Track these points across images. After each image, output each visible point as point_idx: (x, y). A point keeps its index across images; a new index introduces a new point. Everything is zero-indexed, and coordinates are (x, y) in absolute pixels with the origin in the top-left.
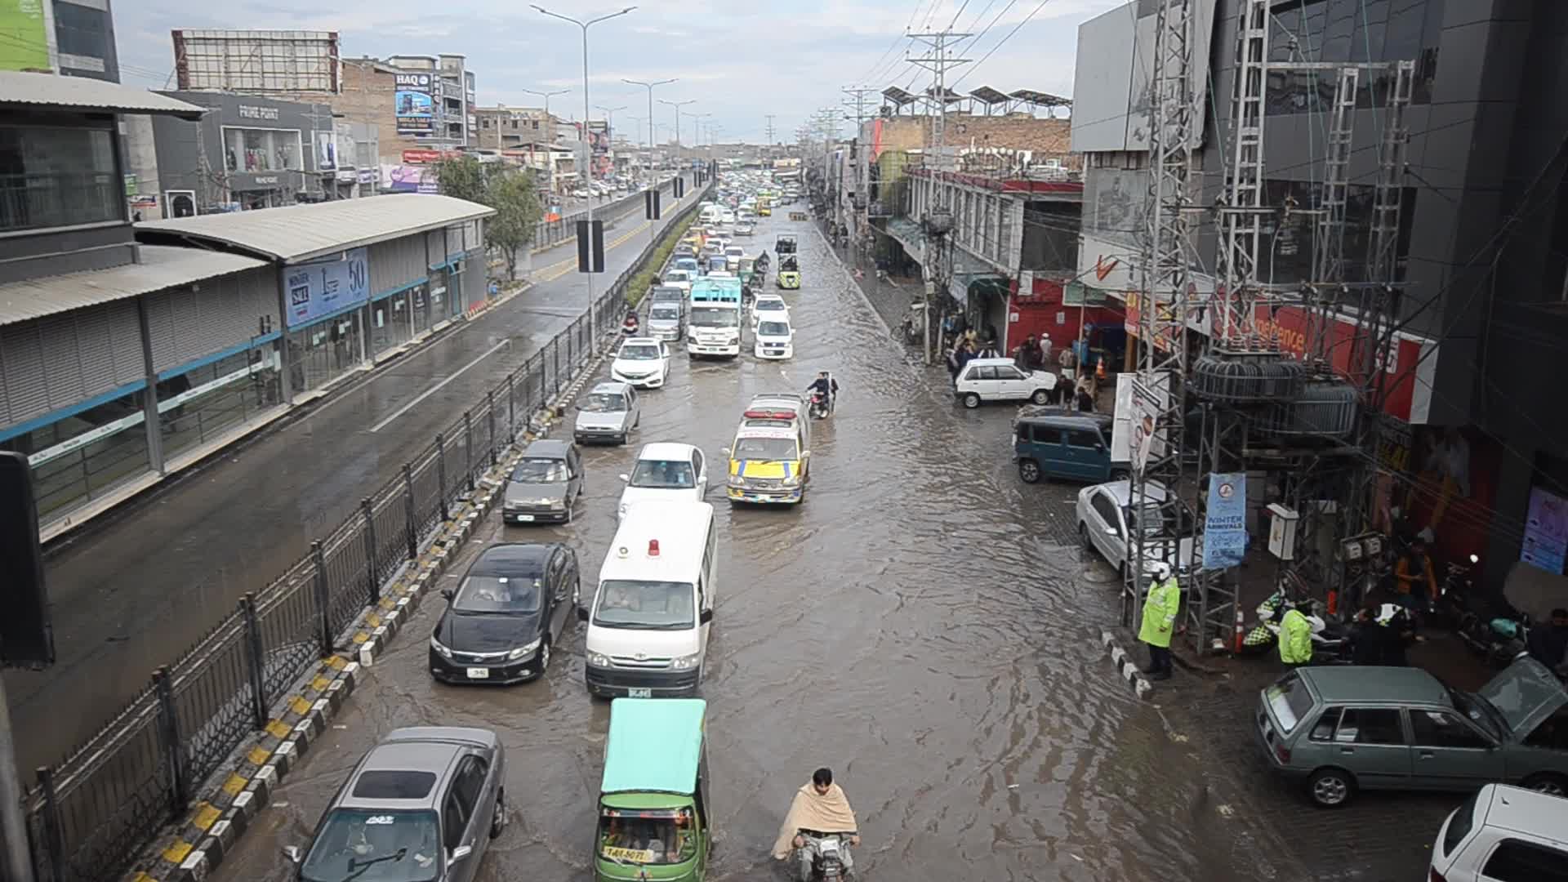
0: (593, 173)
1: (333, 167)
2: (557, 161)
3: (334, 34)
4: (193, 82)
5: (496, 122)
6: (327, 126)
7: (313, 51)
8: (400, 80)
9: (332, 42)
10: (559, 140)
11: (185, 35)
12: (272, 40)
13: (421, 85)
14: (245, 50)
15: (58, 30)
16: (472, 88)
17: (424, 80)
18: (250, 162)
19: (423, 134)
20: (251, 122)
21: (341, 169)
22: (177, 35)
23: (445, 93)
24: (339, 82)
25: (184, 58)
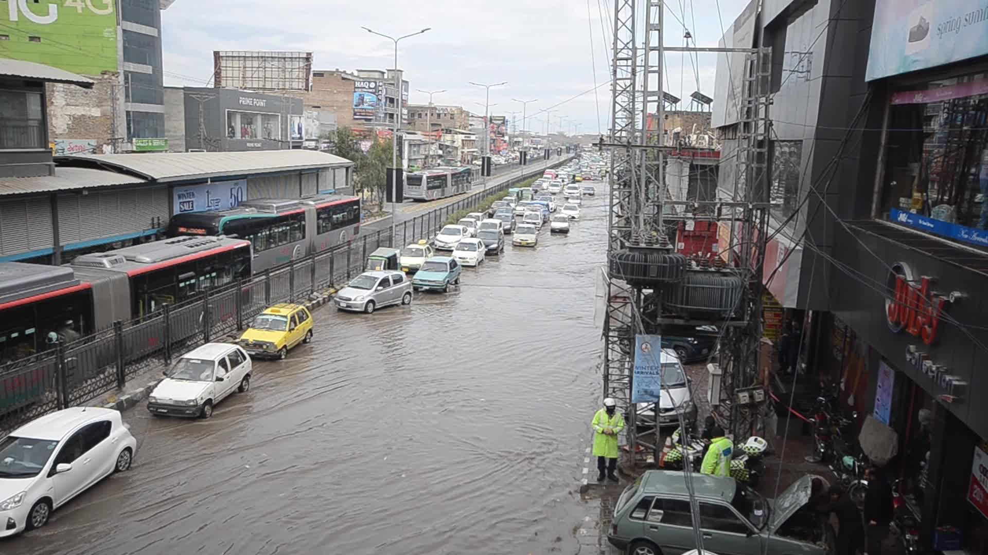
0: (491, 150)
1: (301, 138)
2: (463, 140)
3: (310, 54)
4: (223, 83)
5: (426, 114)
6: (300, 113)
7: (296, 64)
8: (357, 84)
9: (308, 58)
10: (470, 127)
11: (221, 54)
12: (272, 57)
13: (370, 88)
14: (256, 64)
15: (125, 48)
16: (407, 90)
17: (373, 85)
18: (244, 133)
19: (370, 120)
20: (246, 107)
21: (307, 140)
22: (216, 54)
23: (386, 94)
24: (310, 84)
25: (219, 69)
